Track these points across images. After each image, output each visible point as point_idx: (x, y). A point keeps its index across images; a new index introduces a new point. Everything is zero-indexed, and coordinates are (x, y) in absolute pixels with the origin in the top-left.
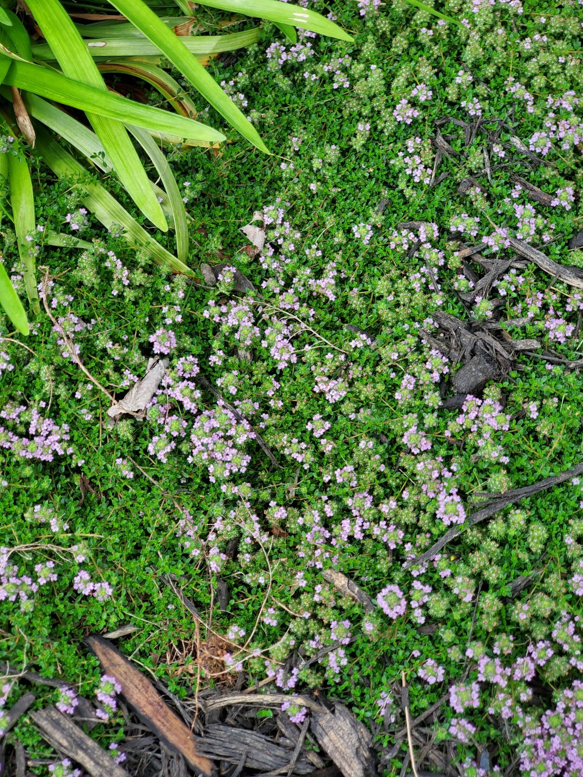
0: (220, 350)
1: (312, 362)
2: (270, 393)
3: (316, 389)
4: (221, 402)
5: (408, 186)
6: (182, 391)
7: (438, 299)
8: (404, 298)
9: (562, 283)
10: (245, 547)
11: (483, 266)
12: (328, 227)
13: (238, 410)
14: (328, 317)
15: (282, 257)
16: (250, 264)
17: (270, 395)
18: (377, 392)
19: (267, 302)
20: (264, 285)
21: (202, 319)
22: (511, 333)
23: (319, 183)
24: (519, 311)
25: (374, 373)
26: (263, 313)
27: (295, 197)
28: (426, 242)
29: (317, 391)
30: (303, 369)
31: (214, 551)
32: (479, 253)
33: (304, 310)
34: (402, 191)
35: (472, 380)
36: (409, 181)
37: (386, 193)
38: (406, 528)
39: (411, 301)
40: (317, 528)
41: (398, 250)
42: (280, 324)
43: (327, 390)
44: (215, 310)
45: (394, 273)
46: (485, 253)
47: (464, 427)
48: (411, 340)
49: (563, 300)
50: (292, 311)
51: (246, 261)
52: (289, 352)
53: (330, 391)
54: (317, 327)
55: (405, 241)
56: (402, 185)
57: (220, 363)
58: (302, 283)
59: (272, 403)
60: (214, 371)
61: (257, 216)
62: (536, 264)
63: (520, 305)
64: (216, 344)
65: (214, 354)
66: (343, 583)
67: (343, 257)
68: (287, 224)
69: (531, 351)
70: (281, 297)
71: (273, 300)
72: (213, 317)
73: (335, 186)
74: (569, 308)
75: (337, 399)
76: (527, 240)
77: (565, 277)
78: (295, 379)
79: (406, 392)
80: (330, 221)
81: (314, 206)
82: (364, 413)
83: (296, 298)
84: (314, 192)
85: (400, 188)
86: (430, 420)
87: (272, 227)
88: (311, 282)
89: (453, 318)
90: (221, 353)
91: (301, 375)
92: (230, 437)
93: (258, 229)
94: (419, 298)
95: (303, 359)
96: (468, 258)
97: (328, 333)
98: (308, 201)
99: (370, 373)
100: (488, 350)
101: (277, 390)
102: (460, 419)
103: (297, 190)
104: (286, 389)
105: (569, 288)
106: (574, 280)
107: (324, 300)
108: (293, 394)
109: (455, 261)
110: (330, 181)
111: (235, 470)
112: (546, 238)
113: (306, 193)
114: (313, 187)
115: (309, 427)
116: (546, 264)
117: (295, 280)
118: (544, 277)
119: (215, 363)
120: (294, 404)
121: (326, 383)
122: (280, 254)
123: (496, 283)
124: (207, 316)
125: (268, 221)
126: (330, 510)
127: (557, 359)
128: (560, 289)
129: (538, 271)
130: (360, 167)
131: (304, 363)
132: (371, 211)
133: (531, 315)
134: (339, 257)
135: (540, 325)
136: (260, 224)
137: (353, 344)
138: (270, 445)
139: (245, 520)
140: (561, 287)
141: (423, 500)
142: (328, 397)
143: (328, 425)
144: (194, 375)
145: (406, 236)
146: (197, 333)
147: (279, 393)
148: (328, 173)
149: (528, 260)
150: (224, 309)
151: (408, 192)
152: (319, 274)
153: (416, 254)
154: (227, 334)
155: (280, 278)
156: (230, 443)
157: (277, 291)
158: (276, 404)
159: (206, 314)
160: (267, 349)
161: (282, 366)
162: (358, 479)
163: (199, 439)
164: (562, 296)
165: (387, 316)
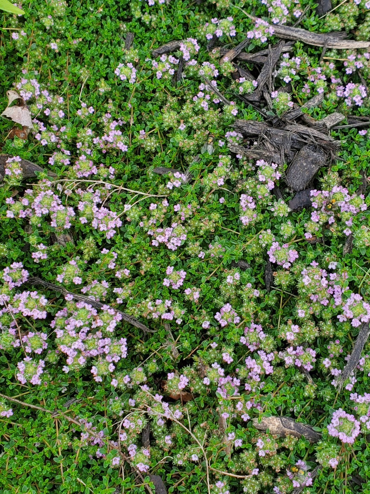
0: (39, 243)
1: (137, 218)
2: (112, 266)
3: (155, 243)
4: (69, 297)
5: (143, 13)
6: (26, 305)
7: (232, 109)
8: (195, 121)
9: (330, 50)
10: (160, 430)
11: (255, 63)
12: (85, 81)
13: (91, 298)
14: (128, 168)
15: (55, 128)
16: (26, 146)
17: (113, 268)
18: (215, 223)
19: (62, 177)
20: (51, 161)
21: (7, 221)
22: (312, 115)
23: (58, 40)
24: (309, 91)
25: (201, 204)
26: (64, 190)
27: (39, 64)
28: (190, 60)
29: (157, 245)
30: (130, 229)
31: (132, 449)
32: (244, 50)
33: (103, 171)
34: (139, 20)
35: (307, 174)
36: (143, 7)
37: (124, 27)
38: (314, 344)
39: (203, 121)
40: (224, 381)
41: (166, 77)
42: (87, 195)
43: (166, 241)
44: (17, 206)
45: (172, 101)
46: (250, 48)
47: (321, 223)
48: (225, 160)
49: (340, 67)
50: (92, 176)
51: (22, 145)
52: (113, 218)
53: (169, 241)
54: (122, 182)
55: (168, 66)
56: (137, 14)
57: (45, 257)
58: (87, 145)
59: (118, 275)
60: (42, 266)
61: (12, 96)
62: (301, 42)
63: (307, 86)
64: (33, 240)
65: (36, 250)
66: (277, 424)
67: (114, 105)
68: (45, 93)
69: (338, 124)
70: (75, 167)
71: (68, 173)
72: (18, 214)
73: (73, 38)
74: (349, 71)
75: (179, 245)
76: (283, 22)
77: (332, 43)
78: (128, 241)
79: (250, 212)
80: (84, 74)
81: (62, 66)
82: (215, 249)
83: (91, 162)
84: (57, 51)
85: (137, 17)
86: (287, 229)
87: (31, 102)
88: (96, 140)
89: (252, 122)
90: (42, 247)
91: (133, 235)
92: (98, 329)
93: (19, 108)
94: (212, 116)
95: (128, 219)
96: (235, 60)
97: (136, 184)
98: (54, 62)
99: (198, 207)
100: (305, 139)
101: (117, 260)
102: (315, 217)
103: (39, 55)
104: (124, 255)
105: (339, 52)
106: (342, 43)
107: (114, 153)
108: (133, 257)
109: (228, 67)
110: (67, 34)
111: (116, 359)
112: (297, 13)
113: (48, 55)
114: (54, 46)
115: (166, 283)
116: (310, 38)
117: (79, 145)
118: (313, 51)
119: (40, 259)
120: (138, 265)
121: (163, 234)
122: (50, 125)
123: (276, 74)
124: (12, 216)
125: (26, 96)
126: (228, 356)
127: (365, 123)
128: (332, 56)
129: (306, 46)
130: (89, 10)
131: (129, 223)
132: (120, 50)
133: (321, 90)
134: (111, 106)
135: (333, 97)
136: (19, 102)
137: (169, 185)
138: (137, 316)
139: (150, 405)
140: (332, 54)
141: (317, 309)
142: (170, 246)
143: (183, 274)
144: (25, 280)
145: (167, 61)
146: (7, 237)
147: (119, 262)
148: (62, 27)
149: (292, 40)
150: (25, 201)
151: (146, 19)
152: (99, 130)
153: (183, 75)
154: (39, 225)
155: (62, 149)
156: (99, 334)
157: (67, 162)
158: (123, 273)
159: (10, 214)
160: (89, 224)
161: (110, 234)
162: (240, 315)
163: (70, 347)
164: (337, 62)
165: (189, 144)
